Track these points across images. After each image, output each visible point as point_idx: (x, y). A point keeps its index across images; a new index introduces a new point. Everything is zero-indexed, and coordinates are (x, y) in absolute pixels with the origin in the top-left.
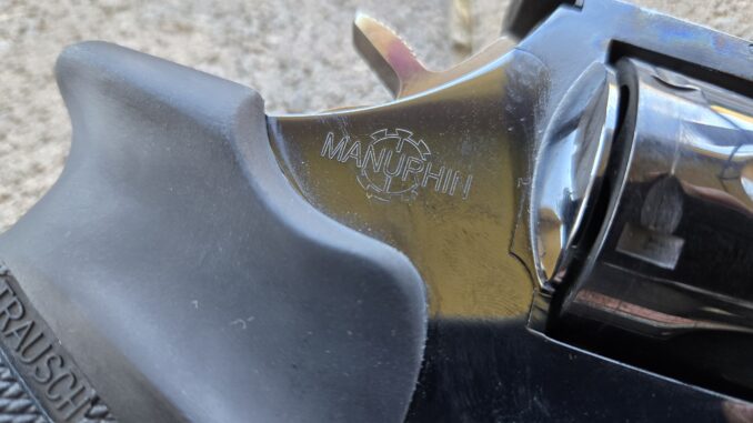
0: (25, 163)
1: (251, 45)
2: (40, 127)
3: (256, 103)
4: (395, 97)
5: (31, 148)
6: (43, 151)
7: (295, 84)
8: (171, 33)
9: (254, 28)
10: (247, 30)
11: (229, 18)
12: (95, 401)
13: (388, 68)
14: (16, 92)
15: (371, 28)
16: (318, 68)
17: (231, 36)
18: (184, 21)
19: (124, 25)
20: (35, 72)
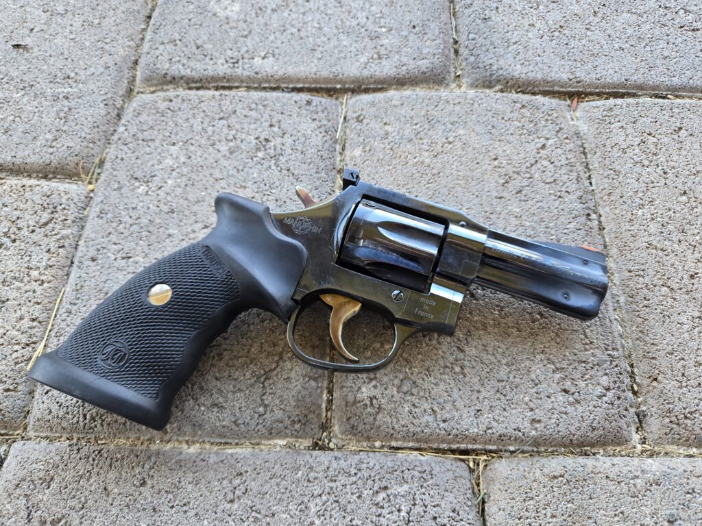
0: (189, 230)
1: (266, 193)
2: (194, 218)
3: (268, 209)
4: (306, 207)
5: (192, 224)
6: (195, 225)
7: (280, 206)
8: (238, 188)
9: (267, 187)
10: (265, 188)
11: (258, 183)
12: (228, 272)
13: (306, 200)
14: (185, 206)
15: (300, 190)
16: (288, 200)
17: (259, 189)
18: (243, 184)
19: (222, 185)
20: (191, 199)
